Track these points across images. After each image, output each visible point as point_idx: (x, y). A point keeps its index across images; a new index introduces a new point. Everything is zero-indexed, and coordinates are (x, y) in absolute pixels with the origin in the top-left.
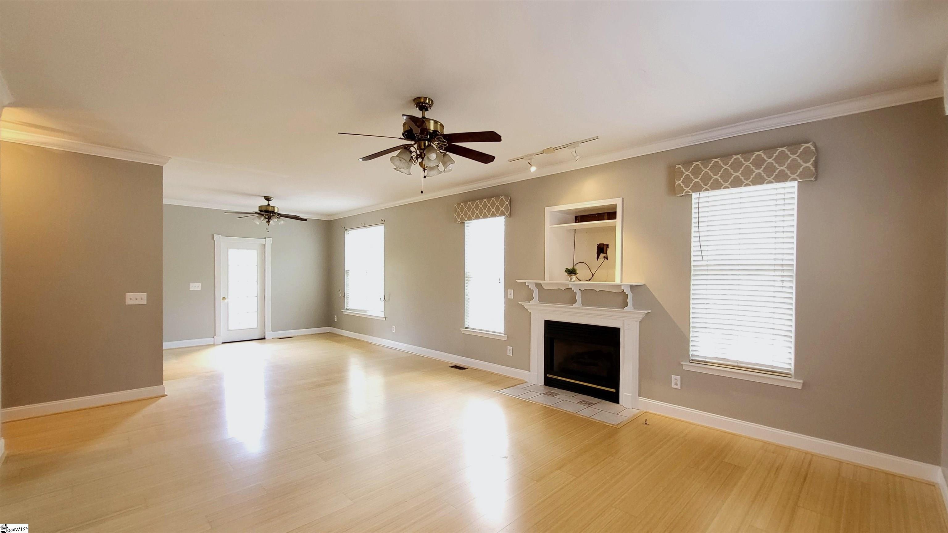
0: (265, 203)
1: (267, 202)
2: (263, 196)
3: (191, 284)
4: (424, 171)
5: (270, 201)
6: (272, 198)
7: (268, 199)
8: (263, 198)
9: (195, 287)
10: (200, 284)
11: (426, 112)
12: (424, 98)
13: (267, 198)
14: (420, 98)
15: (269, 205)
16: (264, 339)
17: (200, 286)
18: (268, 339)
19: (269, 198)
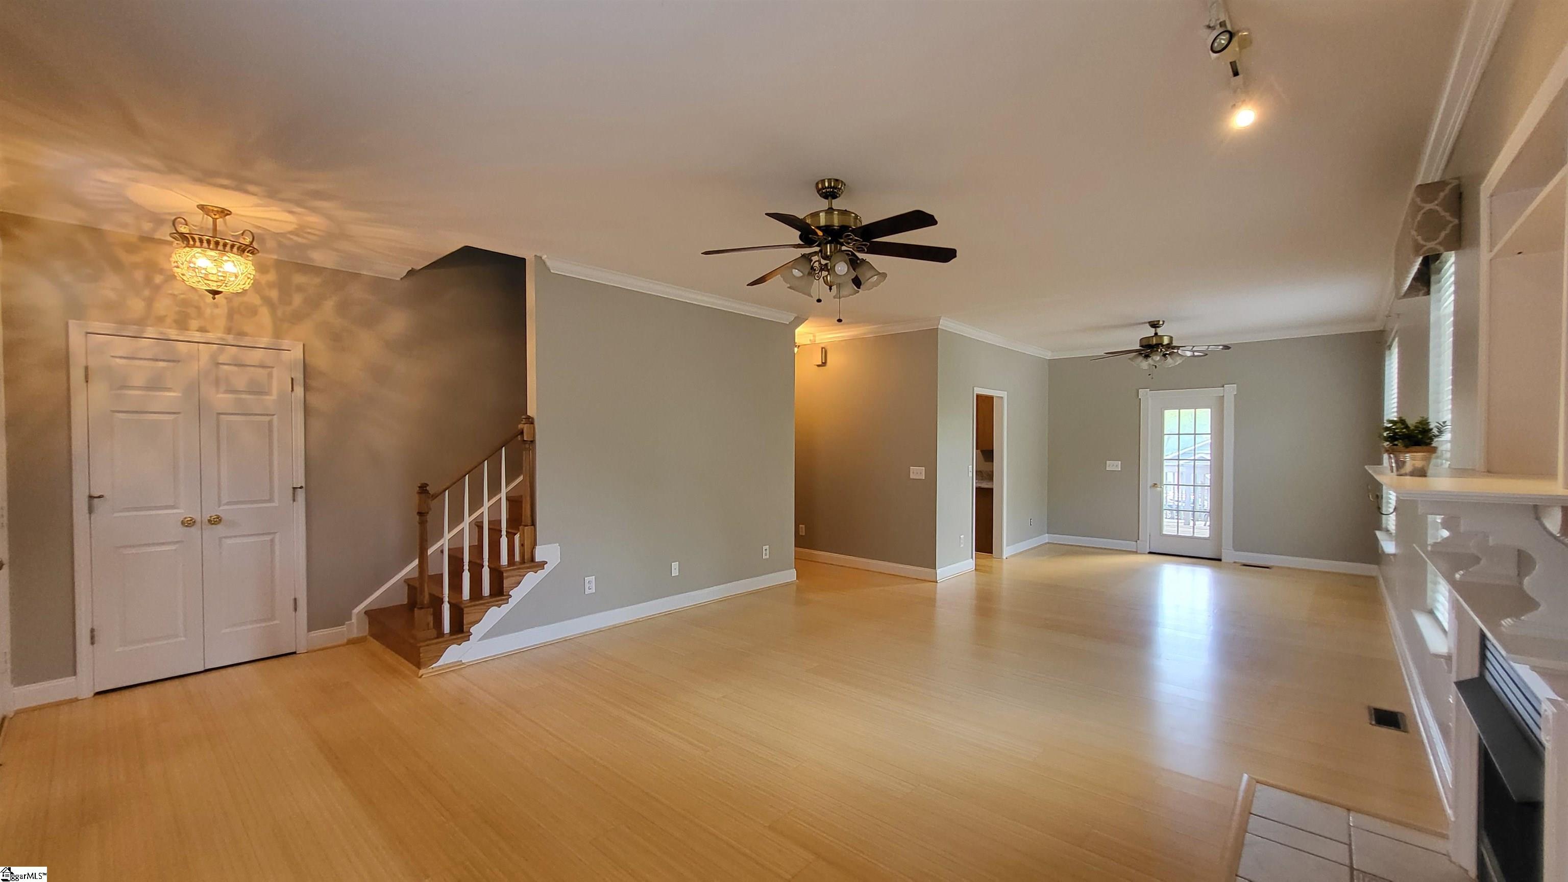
0: (1151, 332)
1: (1154, 329)
2: (1145, 323)
3: (1108, 462)
4: (830, 289)
5: (1158, 327)
6: (1161, 323)
7: (1154, 325)
8: (1148, 325)
9: (1114, 466)
10: (1120, 462)
11: (833, 200)
12: (828, 179)
13: (1152, 323)
14: (823, 181)
15: (1156, 334)
16: (1220, 560)
17: (1120, 464)
18: (1226, 563)
19: (1156, 323)
